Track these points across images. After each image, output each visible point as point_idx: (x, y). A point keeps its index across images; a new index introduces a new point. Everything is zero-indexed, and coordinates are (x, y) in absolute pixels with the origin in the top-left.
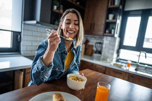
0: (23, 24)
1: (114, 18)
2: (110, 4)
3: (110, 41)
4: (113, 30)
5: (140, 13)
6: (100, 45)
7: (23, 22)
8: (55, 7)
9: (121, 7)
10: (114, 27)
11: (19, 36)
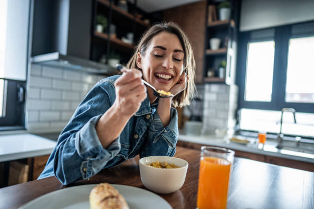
0: (30, 65)
1: (222, 45)
2: (210, 19)
3: (218, 94)
4: (221, 70)
5: (272, 34)
6: (199, 103)
7: (31, 60)
8: (100, 29)
9: (233, 24)
10: (223, 63)
11: (21, 90)
